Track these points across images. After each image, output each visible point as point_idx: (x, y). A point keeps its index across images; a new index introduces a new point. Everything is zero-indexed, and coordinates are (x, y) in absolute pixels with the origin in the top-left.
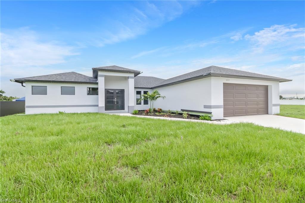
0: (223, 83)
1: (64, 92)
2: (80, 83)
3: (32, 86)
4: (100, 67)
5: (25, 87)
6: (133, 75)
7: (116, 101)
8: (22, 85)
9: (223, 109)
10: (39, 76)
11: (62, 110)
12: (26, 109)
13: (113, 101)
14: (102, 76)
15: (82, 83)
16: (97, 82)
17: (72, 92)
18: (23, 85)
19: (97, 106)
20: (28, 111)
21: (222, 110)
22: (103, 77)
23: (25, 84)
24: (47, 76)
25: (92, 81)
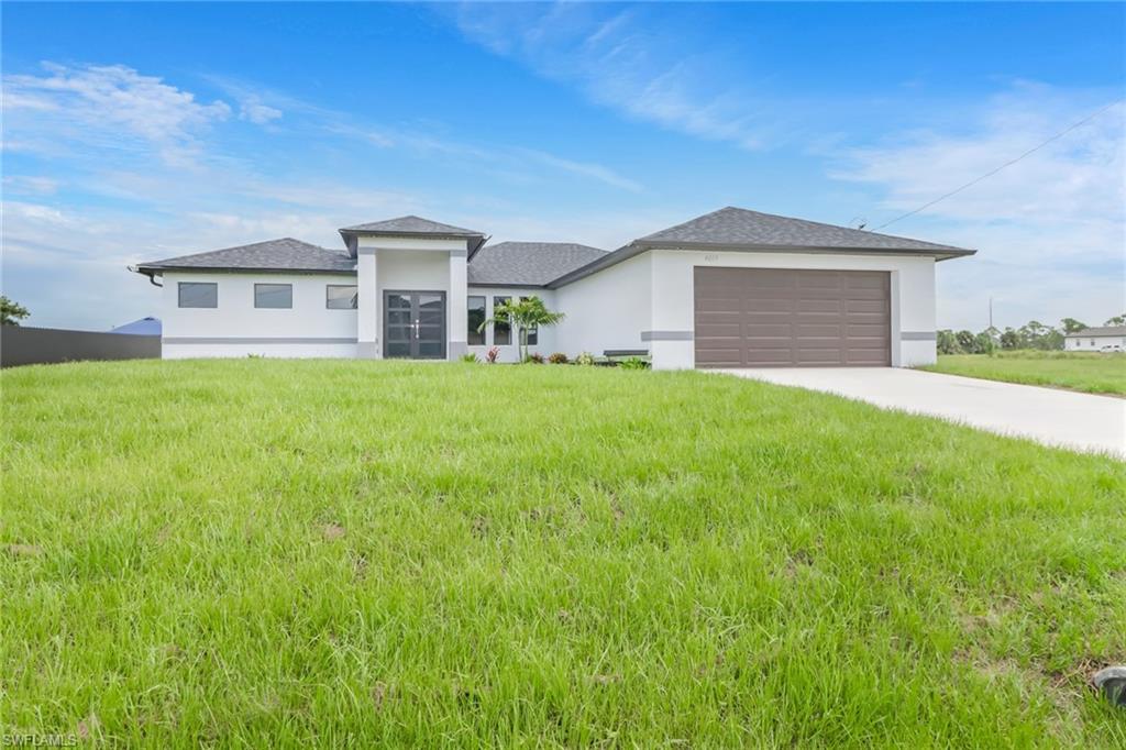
0: (695, 267)
1: (262, 300)
2: (306, 274)
3: (180, 284)
4: (363, 225)
5: (160, 285)
6: (463, 246)
7: (420, 329)
8: (152, 281)
9: (693, 342)
10: (197, 256)
11: (256, 350)
12: (164, 346)
13: (409, 328)
14: (367, 251)
15: (311, 274)
16: (355, 268)
17: (283, 300)
18: (155, 280)
19: (354, 341)
20: (169, 352)
21: (689, 347)
22: (371, 253)
23: (160, 278)
24: (218, 253)
25: (339, 268)
